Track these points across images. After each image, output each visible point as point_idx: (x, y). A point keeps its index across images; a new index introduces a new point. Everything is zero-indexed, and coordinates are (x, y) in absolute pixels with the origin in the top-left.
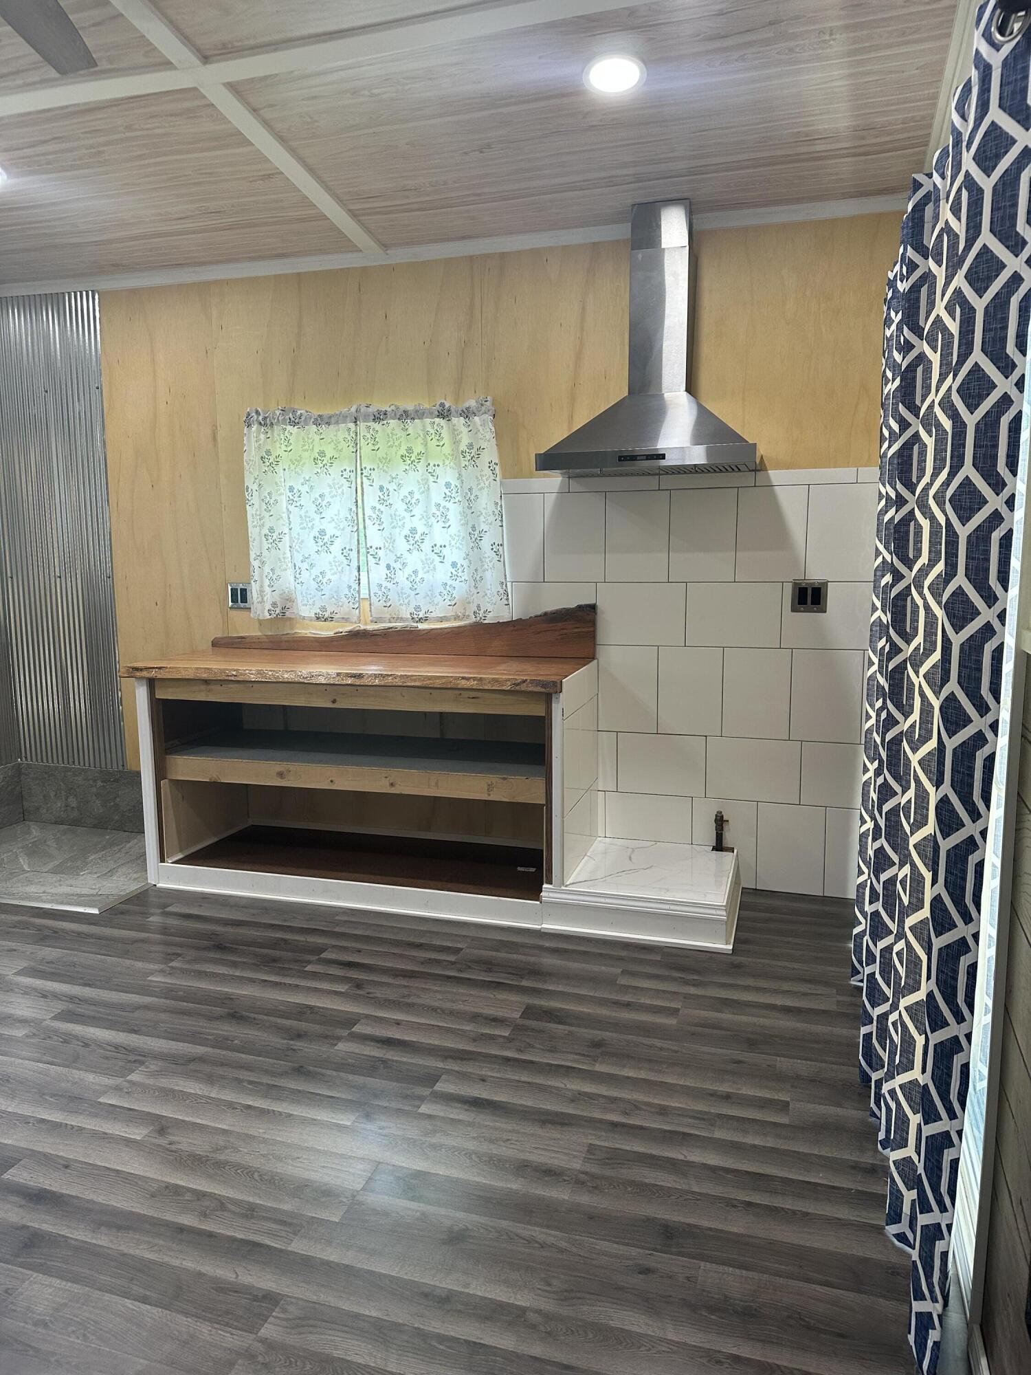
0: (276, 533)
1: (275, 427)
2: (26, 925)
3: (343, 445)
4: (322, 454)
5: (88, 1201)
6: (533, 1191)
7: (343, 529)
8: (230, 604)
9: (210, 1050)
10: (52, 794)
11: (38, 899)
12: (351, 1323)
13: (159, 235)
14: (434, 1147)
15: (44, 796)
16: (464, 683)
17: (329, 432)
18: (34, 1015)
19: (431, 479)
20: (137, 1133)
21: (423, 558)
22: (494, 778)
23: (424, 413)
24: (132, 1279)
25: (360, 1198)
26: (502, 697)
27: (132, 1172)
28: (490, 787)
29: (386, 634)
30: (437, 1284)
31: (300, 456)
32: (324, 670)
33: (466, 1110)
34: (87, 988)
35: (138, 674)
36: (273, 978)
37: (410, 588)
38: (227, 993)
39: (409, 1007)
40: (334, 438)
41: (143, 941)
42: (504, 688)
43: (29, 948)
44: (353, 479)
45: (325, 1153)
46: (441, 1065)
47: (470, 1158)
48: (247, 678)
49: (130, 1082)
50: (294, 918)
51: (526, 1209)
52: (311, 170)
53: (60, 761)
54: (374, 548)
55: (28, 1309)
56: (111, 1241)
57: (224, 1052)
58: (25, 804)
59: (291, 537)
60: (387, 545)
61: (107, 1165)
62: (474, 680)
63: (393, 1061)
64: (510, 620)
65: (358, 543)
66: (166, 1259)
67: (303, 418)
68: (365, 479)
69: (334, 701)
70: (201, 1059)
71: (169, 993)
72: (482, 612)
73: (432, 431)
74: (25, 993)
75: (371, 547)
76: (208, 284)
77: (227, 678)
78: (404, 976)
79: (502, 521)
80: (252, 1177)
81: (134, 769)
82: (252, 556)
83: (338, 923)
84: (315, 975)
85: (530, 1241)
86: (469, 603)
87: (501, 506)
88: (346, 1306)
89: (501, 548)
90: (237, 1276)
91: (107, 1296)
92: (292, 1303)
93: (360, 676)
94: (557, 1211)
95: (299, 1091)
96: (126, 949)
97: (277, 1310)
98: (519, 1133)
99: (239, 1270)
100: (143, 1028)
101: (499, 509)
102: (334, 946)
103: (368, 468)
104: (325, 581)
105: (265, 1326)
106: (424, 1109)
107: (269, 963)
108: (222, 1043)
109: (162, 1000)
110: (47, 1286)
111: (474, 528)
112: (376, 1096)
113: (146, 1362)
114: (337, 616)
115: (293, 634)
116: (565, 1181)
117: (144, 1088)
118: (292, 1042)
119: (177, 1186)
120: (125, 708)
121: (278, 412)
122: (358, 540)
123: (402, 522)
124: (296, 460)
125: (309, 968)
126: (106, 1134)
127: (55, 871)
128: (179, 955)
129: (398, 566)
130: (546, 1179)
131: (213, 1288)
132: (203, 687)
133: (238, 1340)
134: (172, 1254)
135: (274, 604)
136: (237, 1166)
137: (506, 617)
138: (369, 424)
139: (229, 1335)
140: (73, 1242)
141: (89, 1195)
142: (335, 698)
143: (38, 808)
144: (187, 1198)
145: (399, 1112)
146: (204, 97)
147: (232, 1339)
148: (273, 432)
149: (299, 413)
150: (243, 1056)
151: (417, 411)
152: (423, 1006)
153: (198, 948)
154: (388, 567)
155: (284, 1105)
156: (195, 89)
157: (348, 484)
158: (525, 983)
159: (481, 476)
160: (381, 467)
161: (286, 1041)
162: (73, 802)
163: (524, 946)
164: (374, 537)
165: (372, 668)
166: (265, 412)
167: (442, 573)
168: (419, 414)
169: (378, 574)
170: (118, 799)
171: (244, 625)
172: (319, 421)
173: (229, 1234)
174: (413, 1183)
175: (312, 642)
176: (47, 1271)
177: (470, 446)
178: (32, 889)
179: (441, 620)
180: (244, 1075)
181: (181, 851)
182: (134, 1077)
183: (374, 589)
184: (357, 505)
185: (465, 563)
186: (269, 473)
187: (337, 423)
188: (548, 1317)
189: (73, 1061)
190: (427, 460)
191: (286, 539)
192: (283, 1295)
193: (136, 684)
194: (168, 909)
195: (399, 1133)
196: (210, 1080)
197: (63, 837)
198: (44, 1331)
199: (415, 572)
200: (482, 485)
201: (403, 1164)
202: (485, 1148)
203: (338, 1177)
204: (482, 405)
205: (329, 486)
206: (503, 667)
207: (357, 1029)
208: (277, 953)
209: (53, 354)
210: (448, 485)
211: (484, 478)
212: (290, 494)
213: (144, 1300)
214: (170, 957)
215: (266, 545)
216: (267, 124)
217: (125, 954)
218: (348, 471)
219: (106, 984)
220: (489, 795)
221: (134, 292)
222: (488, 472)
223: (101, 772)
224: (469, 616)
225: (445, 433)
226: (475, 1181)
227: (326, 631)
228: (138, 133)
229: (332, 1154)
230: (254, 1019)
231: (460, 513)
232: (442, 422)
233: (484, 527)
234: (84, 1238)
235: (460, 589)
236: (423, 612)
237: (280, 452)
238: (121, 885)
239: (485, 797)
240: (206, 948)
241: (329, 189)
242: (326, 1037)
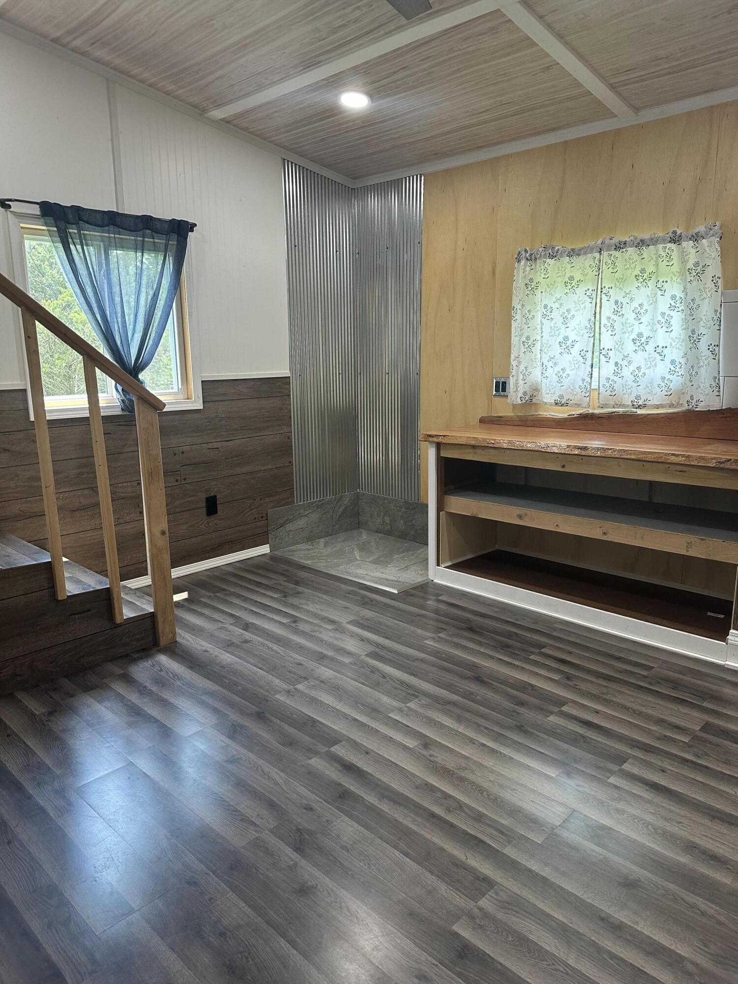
0: (531, 341)
1: (538, 261)
2: (355, 593)
3: (589, 270)
4: (571, 278)
5: (378, 779)
6: (699, 868)
7: (582, 336)
8: (494, 392)
9: (460, 699)
10: (376, 514)
11: (363, 578)
12: (544, 919)
13: (466, 127)
14: (618, 811)
15: (371, 514)
16: (673, 459)
17: (578, 261)
18: (356, 651)
19: (659, 293)
20: (411, 743)
21: (646, 357)
22: (693, 538)
23: (658, 240)
24: (400, 838)
25: (555, 831)
26: (708, 472)
27: (406, 768)
28: (689, 545)
29: (610, 417)
30: (612, 913)
31: (555, 282)
32: (557, 443)
33: (647, 790)
34: (387, 640)
35: (431, 439)
36: (506, 659)
37: (633, 381)
38: (474, 662)
39: (607, 702)
40: (582, 266)
41: (423, 616)
42: (709, 465)
43: (357, 608)
44: (594, 296)
45: (534, 791)
46: (629, 751)
47: (647, 827)
48: (500, 446)
49: (409, 708)
50: (524, 619)
51: (691, 881)
52: (581, 57)
53: (382, 493)
54: (606, 349)
55: (338, 836)
56: (389, 809)
57: (470, 703)
58: (360, 517)
59: (542, 343)
60: (617, 347)
61: (390, 759)
62: (682, 457)
63: (591, 738)
64: (720, 408)
65: (594, 346)
66: (423, 832)
67: (560, 252)
68: (603, 296)
69: (563, 466)
70: (454, 704)
71: (437, 654)
72: (694, 401)
73: (664, 254)
74: (352, 636)
75: (604, 349)
76: (497, 159)
77: (487, 445)
78: (604, 679)
79: (720, 325)
80: (482, 793)
81: (425, 502)
82: (512, 357)
83: (555, 630)
84: (536, 663)
85: (692, 906)
86: (683, 393)
87: (720, 313)
88: (541, 905)
89: (717, 348)
90: (467, 859)
91: (385, 844)
92: (502, 890)
93: (585, 448)
94: (719, 891)
95: (520, 743)
96: (412, 618)
97: (492, 891)
98: (691, 819)
99: (469, 855)
100: (419, 674)
101: (718, 315)
102: (551, 646)
103: (607, 287)
104: (564, 375)
105: (483, 899)
106: (612, 780)
107: (504, 647)
108: (468, 696)
109: (432, 658)
110: (350, 825)
111: (693, 332)
112: (576, 761)
113: (404, 895)
114: (572, 402)
115: (537, 415)
116: (728, 868)
117: (417, 714)
118: (516, 707)
119: (432, 786)
120: (422, 462)
121: (541, 250)
122: (594, 344)
123: (631, 329)
124: (551, 284)
125: (532, 657)
126: (391, 738)
127: (374, 562)
128: (445, 630)
129: (625, 363)
130: (712, 862)
131: (450, 861)
132: (471, 451)
133: (464, 903)
134: (426, 830)
135: (525, 393)
136: (473, 783)
137: (715, 405)
138: (611, 253)
139: (458, 897)
140: (367, 803)
141: (378, 775)
142: (564, 464)
143: (367, 521)
144: (438, 795)
145: (593, 778)
146: (504, 15)
147: (460, 901)
148: (536, 265)
149: (557, 248)
150: (482, 708)
151: (652, 239)
152: (618, 704)
153: (458, 628)
154: (616, 364)
155: (508, 750)
156: (499, 10)
157: (590, 300)
158: (705, 704)
159: (704, 288)
160: (618, 285)
161: (512, 705)
162: (387, 520)
163: (708, 675)
164: (607, 341)
165: (595, 443)
166: (531, 250)
167: (662, 369)
168: (654, 241)
169: (607, 369)
170: (414, 521)
171: (503, 408)
172: (572, 253)
173: (464, 828)
174: (599, 833)
175: (551, 421)
176: (351, 817)
177: (697, 264)
178: (360, 571)
179: (658, 407)
180: (482, 722)
181: (450, 560)
182: (411, 705)
183: (603, 381)
184: (595, 316)
185: (683, 361)
186: (530, 296)
187: (585, 253)
188: (703, 971)
189: (376, 686)
190: (657, 277)
191: (538, 345)
192: (497, 883)
193: (429, 446)
194: (440, 598)
195: (593, 793)
196: (459, 719)
197: (380, 541)
198: (346, 853)
199: (639, 368)
200: (705, 295)
201: (593, 817)
202: (659, 823)
203: (543, 812)
204: (711, 229)
205: (575, 302)
206: (709, 447)
207: (564, 708)
208: (510, 642)
209: (393, 221)
210: (673, 297)
211: (707, 290)
212: (544, 311)
213: (406, 854)
214: (439, 630)
215: (523, 350)
216: (549, 26)
217: (411, 622)
218: (591, 290)
219: (398, 639)
220: (688, 551)
221: (447, 172)
222: (710, 285)
223: (405, 502)
224: (682, 404)
225: (675, 255)
226: (650, 847)
227: (561, 413)
228: (456, 53)
229: (540, 794)
230: (492, 684)
231: (682, 319)
232: (673, 246)
233: (702, 330)
234: (373, 802)
235: (676, 381)
236: (642, 400)
237: (540, 279)
238: (411, 577)
239: (684, 552)
240: (461, 629)
241: (594, 70)
242: (542, 709)
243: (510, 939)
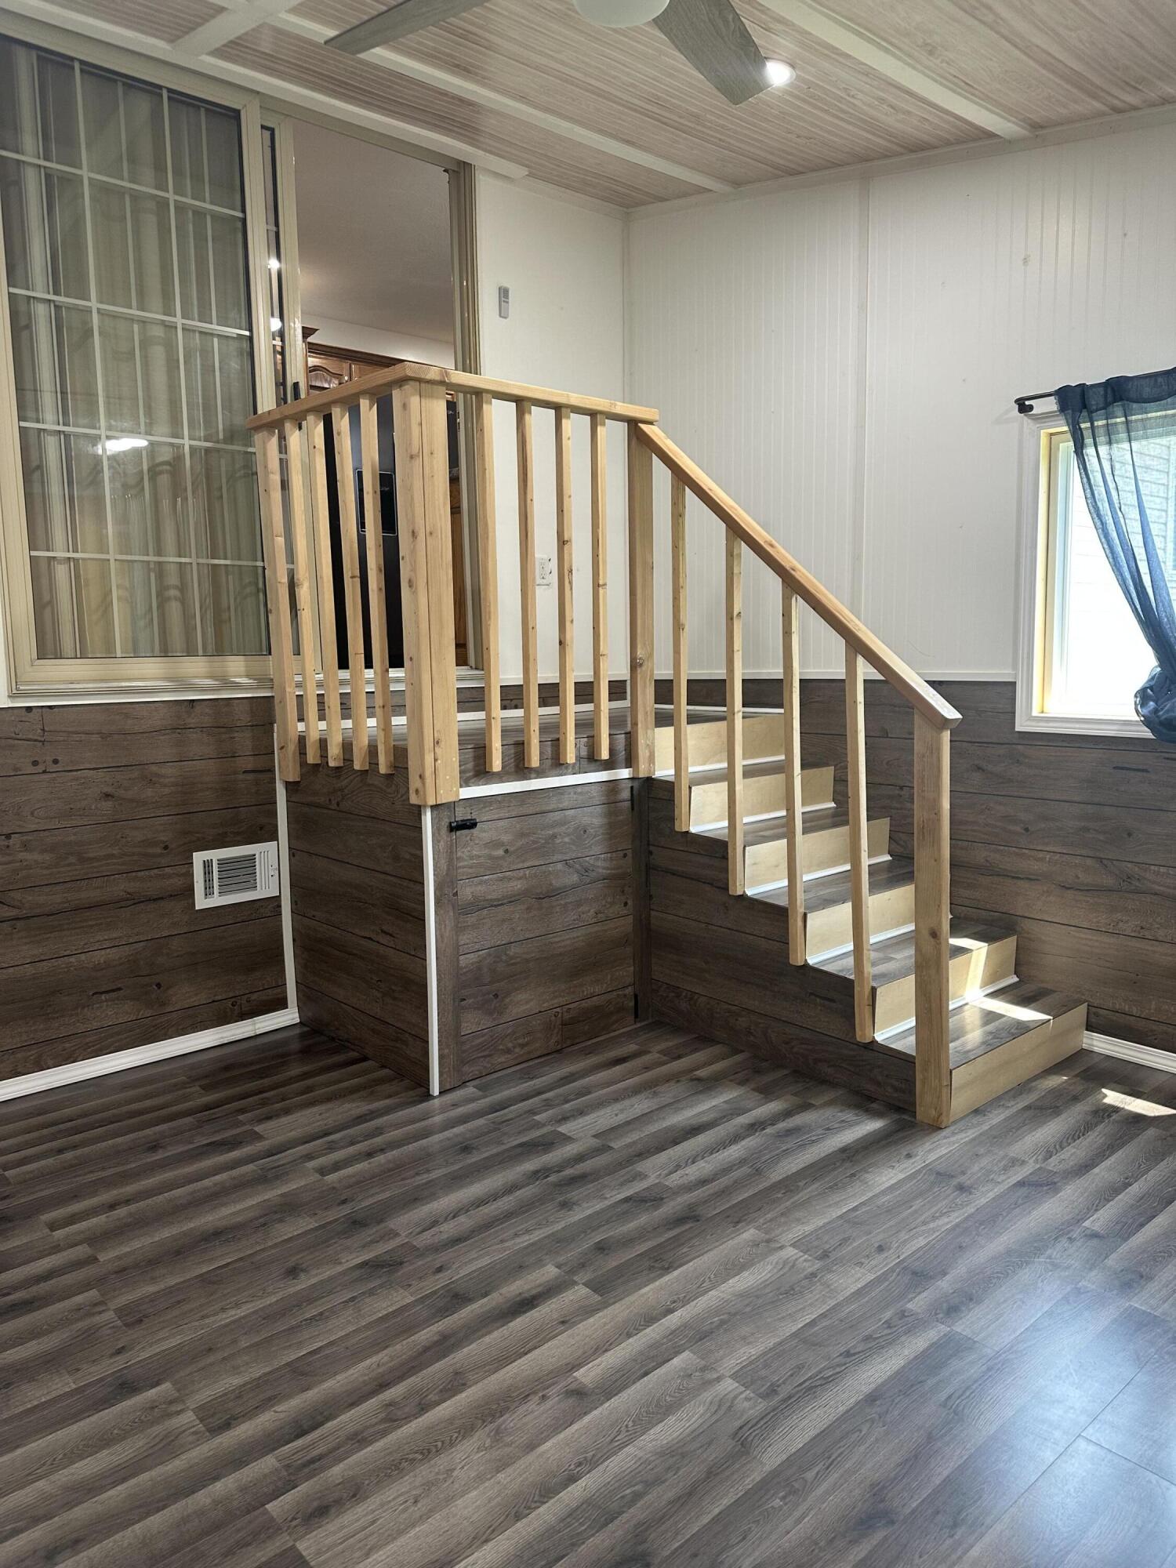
243: (116, 1431)
